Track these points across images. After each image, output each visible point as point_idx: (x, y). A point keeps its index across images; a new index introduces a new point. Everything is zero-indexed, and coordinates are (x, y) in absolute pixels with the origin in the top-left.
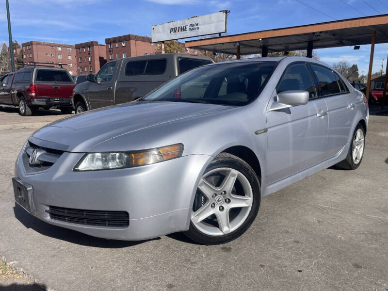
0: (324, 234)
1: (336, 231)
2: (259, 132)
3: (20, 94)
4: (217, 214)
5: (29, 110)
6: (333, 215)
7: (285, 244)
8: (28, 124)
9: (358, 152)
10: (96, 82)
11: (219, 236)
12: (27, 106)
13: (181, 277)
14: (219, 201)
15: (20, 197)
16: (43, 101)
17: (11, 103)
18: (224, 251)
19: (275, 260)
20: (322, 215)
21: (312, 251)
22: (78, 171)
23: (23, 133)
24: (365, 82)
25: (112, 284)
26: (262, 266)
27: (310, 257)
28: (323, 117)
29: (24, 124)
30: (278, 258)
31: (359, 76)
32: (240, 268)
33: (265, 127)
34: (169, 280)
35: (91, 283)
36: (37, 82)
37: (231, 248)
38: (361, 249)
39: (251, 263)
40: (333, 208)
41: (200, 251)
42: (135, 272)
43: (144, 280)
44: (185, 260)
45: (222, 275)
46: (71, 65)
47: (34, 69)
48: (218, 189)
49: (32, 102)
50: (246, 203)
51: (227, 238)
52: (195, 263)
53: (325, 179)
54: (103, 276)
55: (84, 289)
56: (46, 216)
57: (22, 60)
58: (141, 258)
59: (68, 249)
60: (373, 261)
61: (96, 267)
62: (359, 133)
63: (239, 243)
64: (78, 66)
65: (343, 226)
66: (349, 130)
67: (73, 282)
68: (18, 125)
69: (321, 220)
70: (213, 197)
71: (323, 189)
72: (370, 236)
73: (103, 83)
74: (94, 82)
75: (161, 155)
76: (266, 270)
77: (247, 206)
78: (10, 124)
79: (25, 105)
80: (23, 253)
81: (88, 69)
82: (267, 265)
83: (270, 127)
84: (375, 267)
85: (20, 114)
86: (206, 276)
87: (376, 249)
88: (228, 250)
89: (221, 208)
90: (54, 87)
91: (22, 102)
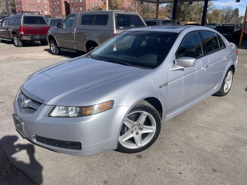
0: (198, 146)
1: (206, 144)
2: (162, 86)
3: (14, 33)
4: (134, 137)
5: (20, 43)
6: (206, 132)
7: (174, 153)
8: (20, 54)
9: (228, 84)
10: (62, 28)
11: (135, 149)
12: (19, 40)
13: (112, 176)
14: (136, 129)
15: (18, 125)
16: (28, 37)
17: (9, 37)
18: (138, 158)
19: (167, 165)
20: (199, 132)
21: (189, 159)
22: (50, 116)
23: (18, 62)
24: (242, 21)
25: (72, 180)
26: (159, 169)
27: (188, 163)
28: (205, 69)
29: (18, 55)
30: (169, 164)
31: (239, 17)
32: (146, 170)
33: (166, 82)
34: (105, 178)
35: (61, 179)
36: (24, 24)
37: (142, 156)
38: (218, 158)
39: (153, 167)
40: (206, 126)
41: (124, 158)
42: (86, 172)
43: (90, 177)
44: (115, 164)
45: (135, 175)
46: (46, 7)
47: (22, 15)
48: (135, 123)
49: (22, 38)
50: (152, 130)
51: (140, 150)
52: (120, 166)
53: (205, 103)
54: (67, 174)
55: (57, 183)
56: (34, 140)
57: (14, 3)
58: (90, 162)
59: (48, 154)
60: (225, 167)
61: (64, 168)
62: (230, 73)
63: (147, 152)
64: (50, 8)
65: (210, 141)
66: (223, 73)
67: (51, 178)
68: (14, 55)
69: (198, 136)
70: (132, 127)
71: (202, 112)
72: (225, 149)
73: (67, 29)
74: (61, 28)
75: (100, 109)
76: (161, 172)
77: (152, 131)
78: (9, 55)
79: (17, 39)
80: (22, 157)
81: (57, 10)
82: (162, 168)
83: (169, 82)
84: (225, 172)
85: (15, 45)
86: (126, 176)
87: (227, 159)
88: (140, 157)
89: (137, 133)
90: (35, 28)
91: (15, 38)
